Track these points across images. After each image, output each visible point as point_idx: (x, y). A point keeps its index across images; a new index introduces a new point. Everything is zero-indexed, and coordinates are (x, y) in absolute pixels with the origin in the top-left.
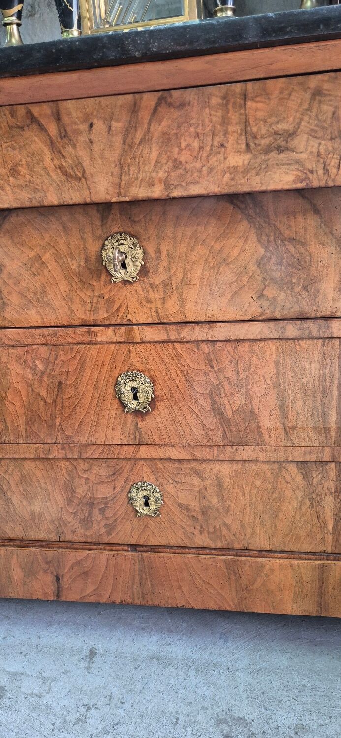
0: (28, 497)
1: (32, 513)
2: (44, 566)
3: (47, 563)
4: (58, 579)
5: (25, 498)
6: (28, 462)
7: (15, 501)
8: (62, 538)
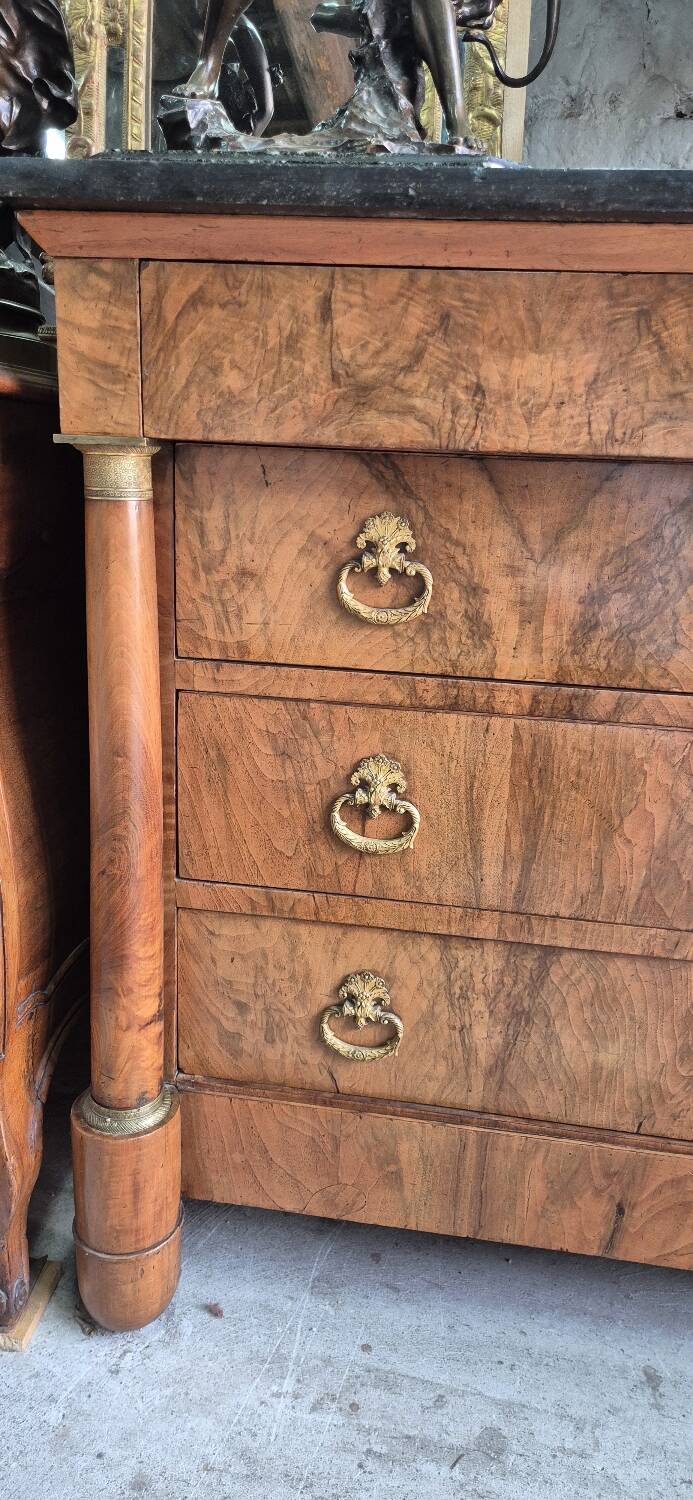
0: (597, 1035)
1: (597, 1068)
2: (599, 1181)
3: (608, 1175)
4: (621, 1210)
5: (591, 1036)
6: (620, 963)
7: (567, 1041)
8: (646, 1128)
